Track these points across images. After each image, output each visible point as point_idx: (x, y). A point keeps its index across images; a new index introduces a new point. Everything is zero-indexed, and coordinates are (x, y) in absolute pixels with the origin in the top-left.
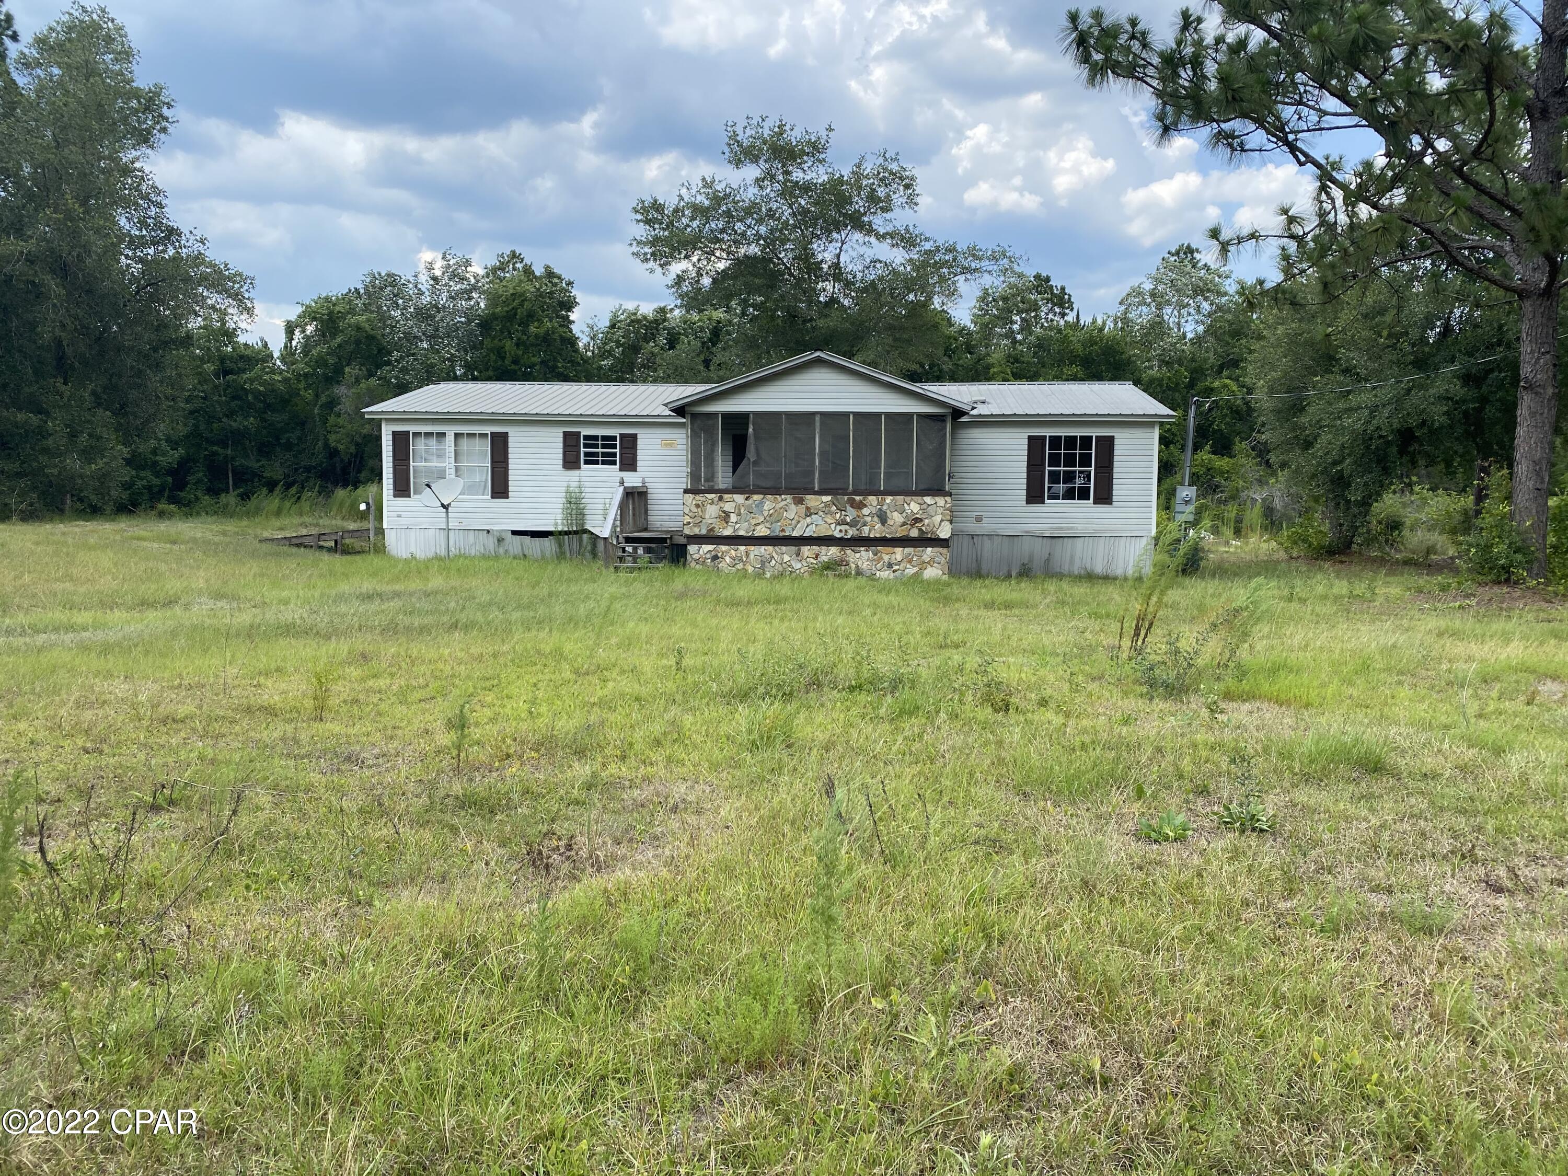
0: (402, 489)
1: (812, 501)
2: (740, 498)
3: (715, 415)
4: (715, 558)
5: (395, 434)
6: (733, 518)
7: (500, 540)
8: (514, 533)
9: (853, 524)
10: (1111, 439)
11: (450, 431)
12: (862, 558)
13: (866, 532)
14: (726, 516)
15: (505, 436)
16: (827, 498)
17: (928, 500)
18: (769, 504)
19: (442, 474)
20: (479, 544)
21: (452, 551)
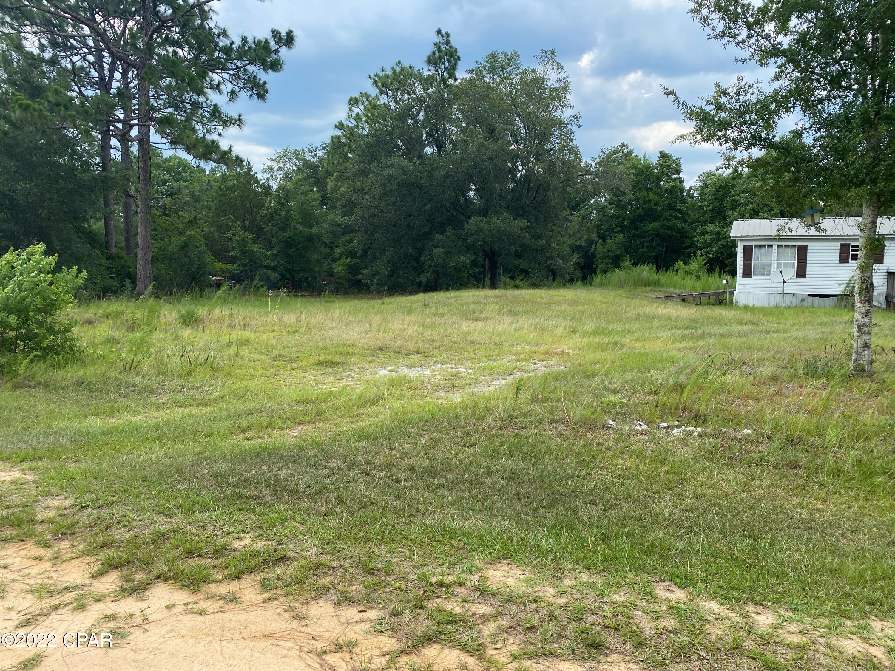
0: (747, 273)
5: (745, 247)
8: (809, 295)
11: (775, 244)
15: (806, 247)
19: (769, 266)
20: (788, 301)
21: (772, 304)
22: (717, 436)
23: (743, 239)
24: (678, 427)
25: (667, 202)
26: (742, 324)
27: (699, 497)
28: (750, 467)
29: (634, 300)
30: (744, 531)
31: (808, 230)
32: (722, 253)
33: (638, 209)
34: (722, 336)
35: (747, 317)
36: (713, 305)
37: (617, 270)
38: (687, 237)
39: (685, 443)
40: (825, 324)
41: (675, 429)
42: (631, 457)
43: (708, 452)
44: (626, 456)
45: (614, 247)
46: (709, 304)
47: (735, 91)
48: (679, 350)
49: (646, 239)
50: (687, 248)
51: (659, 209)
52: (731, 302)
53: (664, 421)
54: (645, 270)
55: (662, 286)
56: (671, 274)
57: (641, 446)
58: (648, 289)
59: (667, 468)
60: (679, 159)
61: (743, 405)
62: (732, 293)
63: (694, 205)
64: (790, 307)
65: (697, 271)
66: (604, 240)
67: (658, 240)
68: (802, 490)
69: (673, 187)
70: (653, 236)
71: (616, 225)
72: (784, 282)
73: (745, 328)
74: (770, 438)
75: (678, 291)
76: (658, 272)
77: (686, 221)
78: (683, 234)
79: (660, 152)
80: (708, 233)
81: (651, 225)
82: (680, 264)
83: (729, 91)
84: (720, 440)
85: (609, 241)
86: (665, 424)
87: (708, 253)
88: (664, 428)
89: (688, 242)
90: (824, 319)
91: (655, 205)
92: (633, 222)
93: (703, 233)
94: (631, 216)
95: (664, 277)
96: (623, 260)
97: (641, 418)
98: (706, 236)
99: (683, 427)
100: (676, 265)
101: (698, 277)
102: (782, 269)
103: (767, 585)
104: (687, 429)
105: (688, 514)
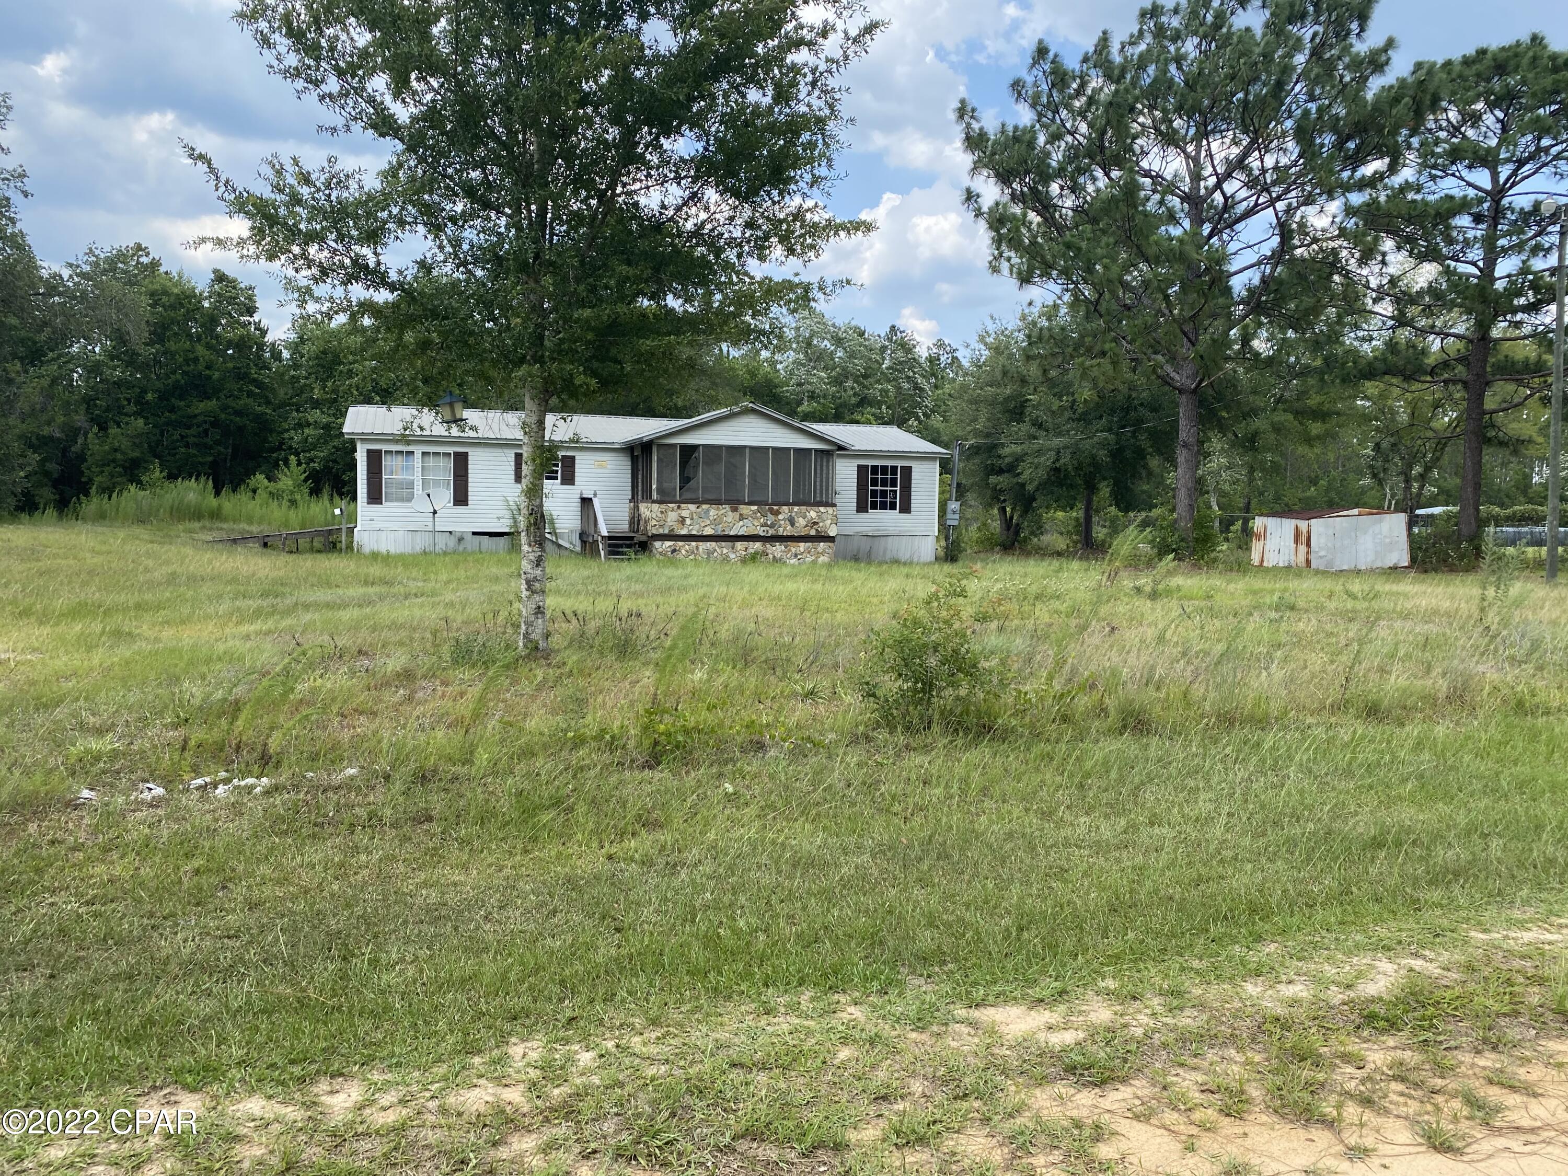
0: (375, 497)
1: (745, 509)
2: (692, 507)
3: (675, 446)
4: (674, 551)
5: (369, 452)
6: (688, 522)
7: (461, 540)
8: (474, 533)
9: (772, 526)
10: (909, 469)
11: (418, 450)
12: (777, 549)
13: (781, 532)
14: (682, 520)
15: (465, 456)
16: (755, 508)
17: (822, 509)
18: (713, 512)
19: (410, 486)
20: (442, 542)
21: (418, 549)
22: (297, 787)
23: (367, 438)
24: (226, 781)
25: (230, 365)
26: (366, 583)
27: (253, 906)
28: (352, 833)
29: (166, 547)
30: (330, 950)
31: (449, 429)
32: (335, 461)
33: (174, 372)
34: (329, 606)
35: (375, 570)
36: (319, 551)
37: (132, 488)
38: (271, 431)
39: (236, 809)
40: (496, 579)
41: (221, 786)
42: (122, 857)
43: (282, 819)
44: (115, 855)
45: (125, 444)
46: (312, 550)
47: (322, 179)
48: (247, 637)
49: (193, 431)
50: (273, 450)
51: (217, 375)
52: (350, 547)
53: (198, 774)
54: (190, 489)
55: (225, 520)
56: (243, 496)
57: (147, 831)
58: (197, 525)
59: (198, 862)
60: (251, 288)
61: (348, 726)
62: (351, 531)
63: (283, 374)
64: (445, 553)
65: (292, 493)
66: (103, 428)
67: (215, 434)
68: (432, 856)
69: (242, 337)
70: (206, 426)
71: (129, 400)
72: (435, 512)
73: (371, 590)
74: (387, 777)
75: (255, 529)
76: (217, 493)
77: (268, 403)
78: (264, 425)
79: (216, 271)
80: (309, 425)
81: (202, 405)
82: (260, 479)
83: (313, 177)
84: (302, 796)
85: (113, 430)
86: (200, 781)
87: (312, 460)
88: (197, 789)
89: (273, 439)
90: (494, 570)
91: (208, 367)
92: (164, 396)
93: (300, 425)
94: (158, 385)
95: (229, 503)
96: (147, 469)
97: (152, 776)
98: (307, 431)
99: (235, 781)
100: (252, 482)
101: (293, 502)
102: (430, 491)
103: (355, 1036)
104: (243, 783)
105: (230, 943)
